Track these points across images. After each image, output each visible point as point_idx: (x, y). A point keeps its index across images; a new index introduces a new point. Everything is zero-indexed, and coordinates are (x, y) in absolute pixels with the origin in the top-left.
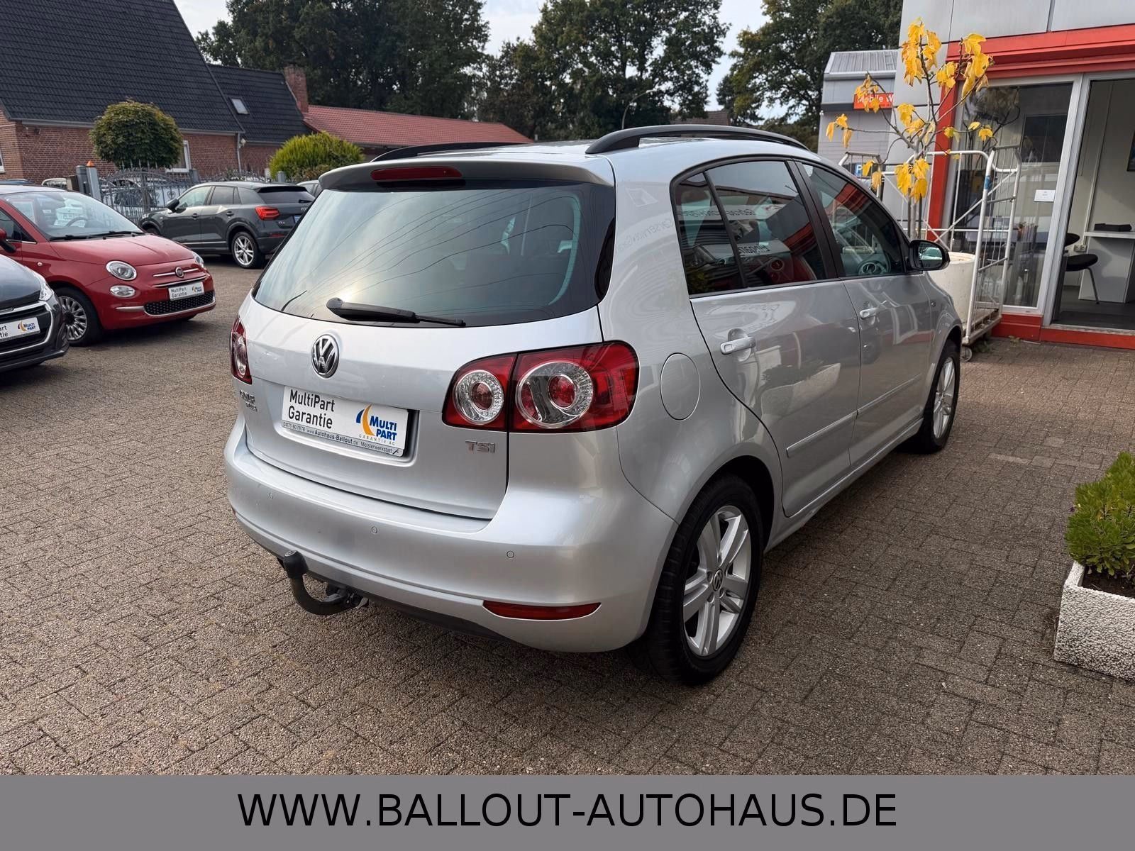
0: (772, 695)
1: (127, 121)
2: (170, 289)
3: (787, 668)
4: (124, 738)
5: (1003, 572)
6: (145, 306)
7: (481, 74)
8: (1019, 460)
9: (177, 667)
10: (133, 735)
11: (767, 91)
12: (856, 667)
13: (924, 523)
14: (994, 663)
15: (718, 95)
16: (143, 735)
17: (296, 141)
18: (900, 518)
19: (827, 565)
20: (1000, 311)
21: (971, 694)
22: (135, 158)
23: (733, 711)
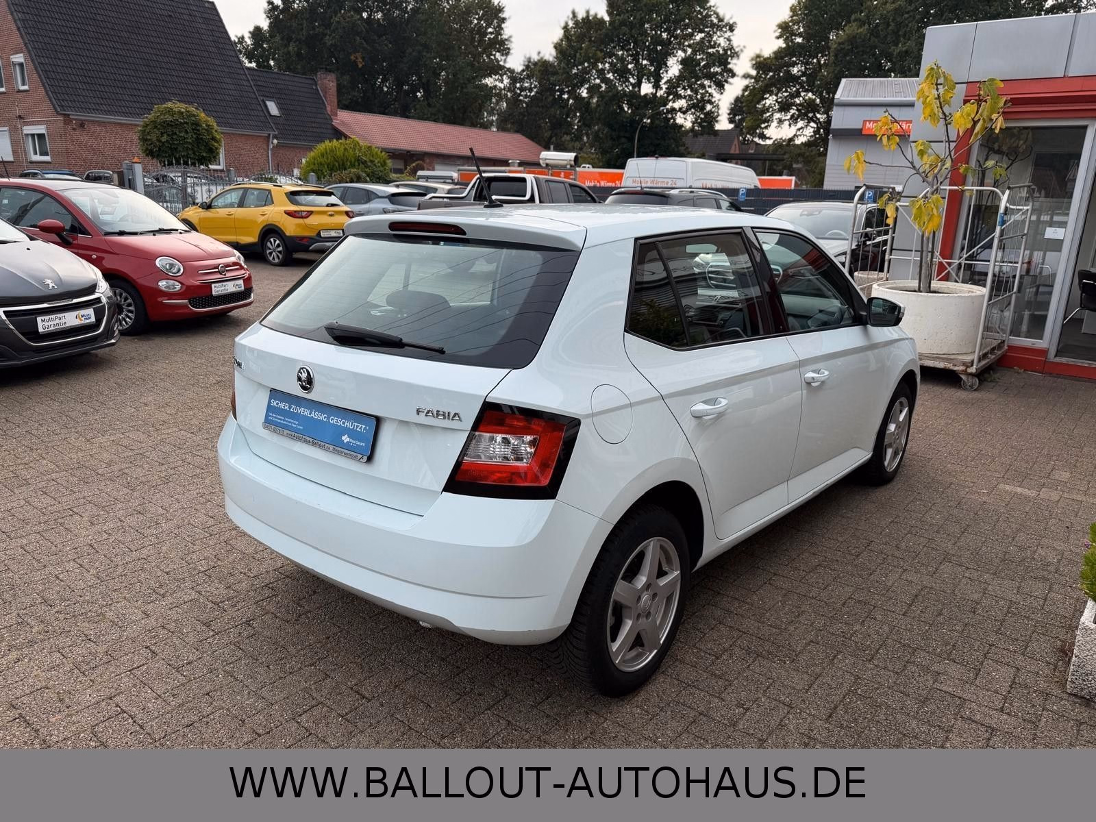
0: (798, 711)
1: (171, 121)
2: (213, 285)
3: (811, 686)
4: (196, 718)
5: (1015, 603)
6: (190, 302)
7: (502, 86)
8: (1026, 492)
9: (239, 653)
10: (204, 717)
11: (777, 112)
12: (877, 688)
13: (937, 550)
14: (1009, 692)
15: (729, 114)
16: (212, 717)
17: (327, 144)
18: (914, 544)
19: (846, 589)
20: (1006, 343)
21: (988, 721)
22: (177, 156)
23: (763, 725)
